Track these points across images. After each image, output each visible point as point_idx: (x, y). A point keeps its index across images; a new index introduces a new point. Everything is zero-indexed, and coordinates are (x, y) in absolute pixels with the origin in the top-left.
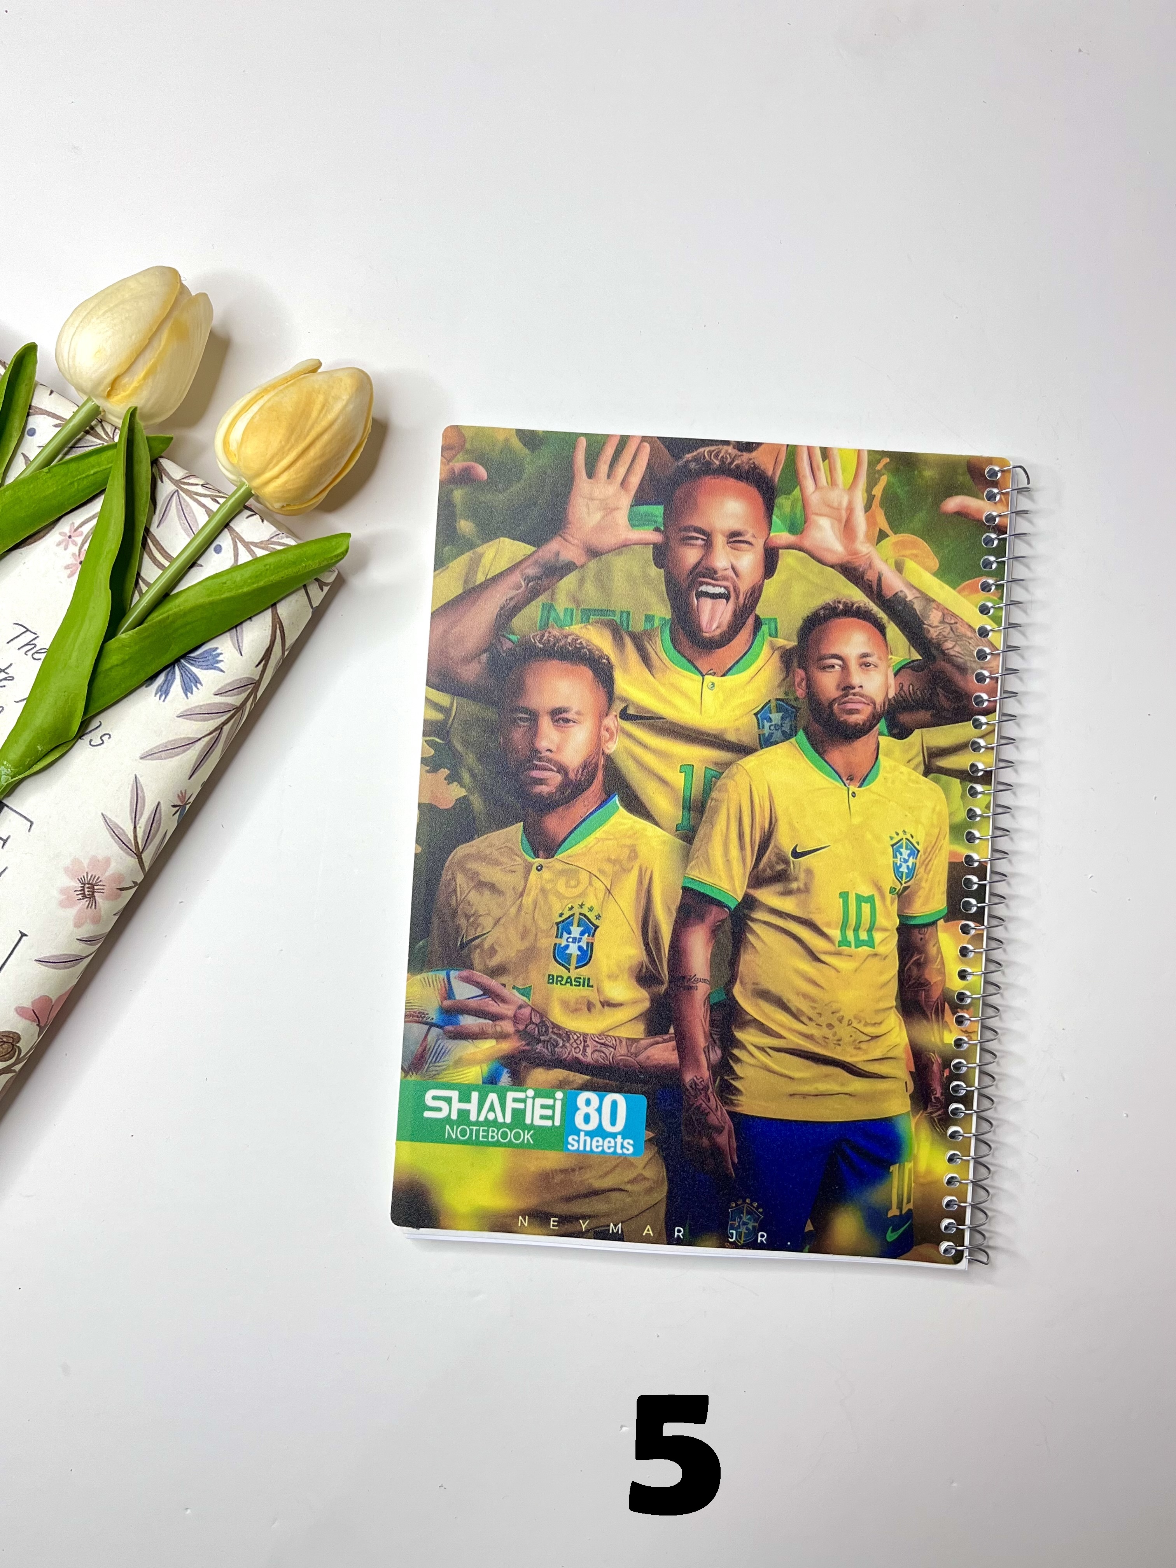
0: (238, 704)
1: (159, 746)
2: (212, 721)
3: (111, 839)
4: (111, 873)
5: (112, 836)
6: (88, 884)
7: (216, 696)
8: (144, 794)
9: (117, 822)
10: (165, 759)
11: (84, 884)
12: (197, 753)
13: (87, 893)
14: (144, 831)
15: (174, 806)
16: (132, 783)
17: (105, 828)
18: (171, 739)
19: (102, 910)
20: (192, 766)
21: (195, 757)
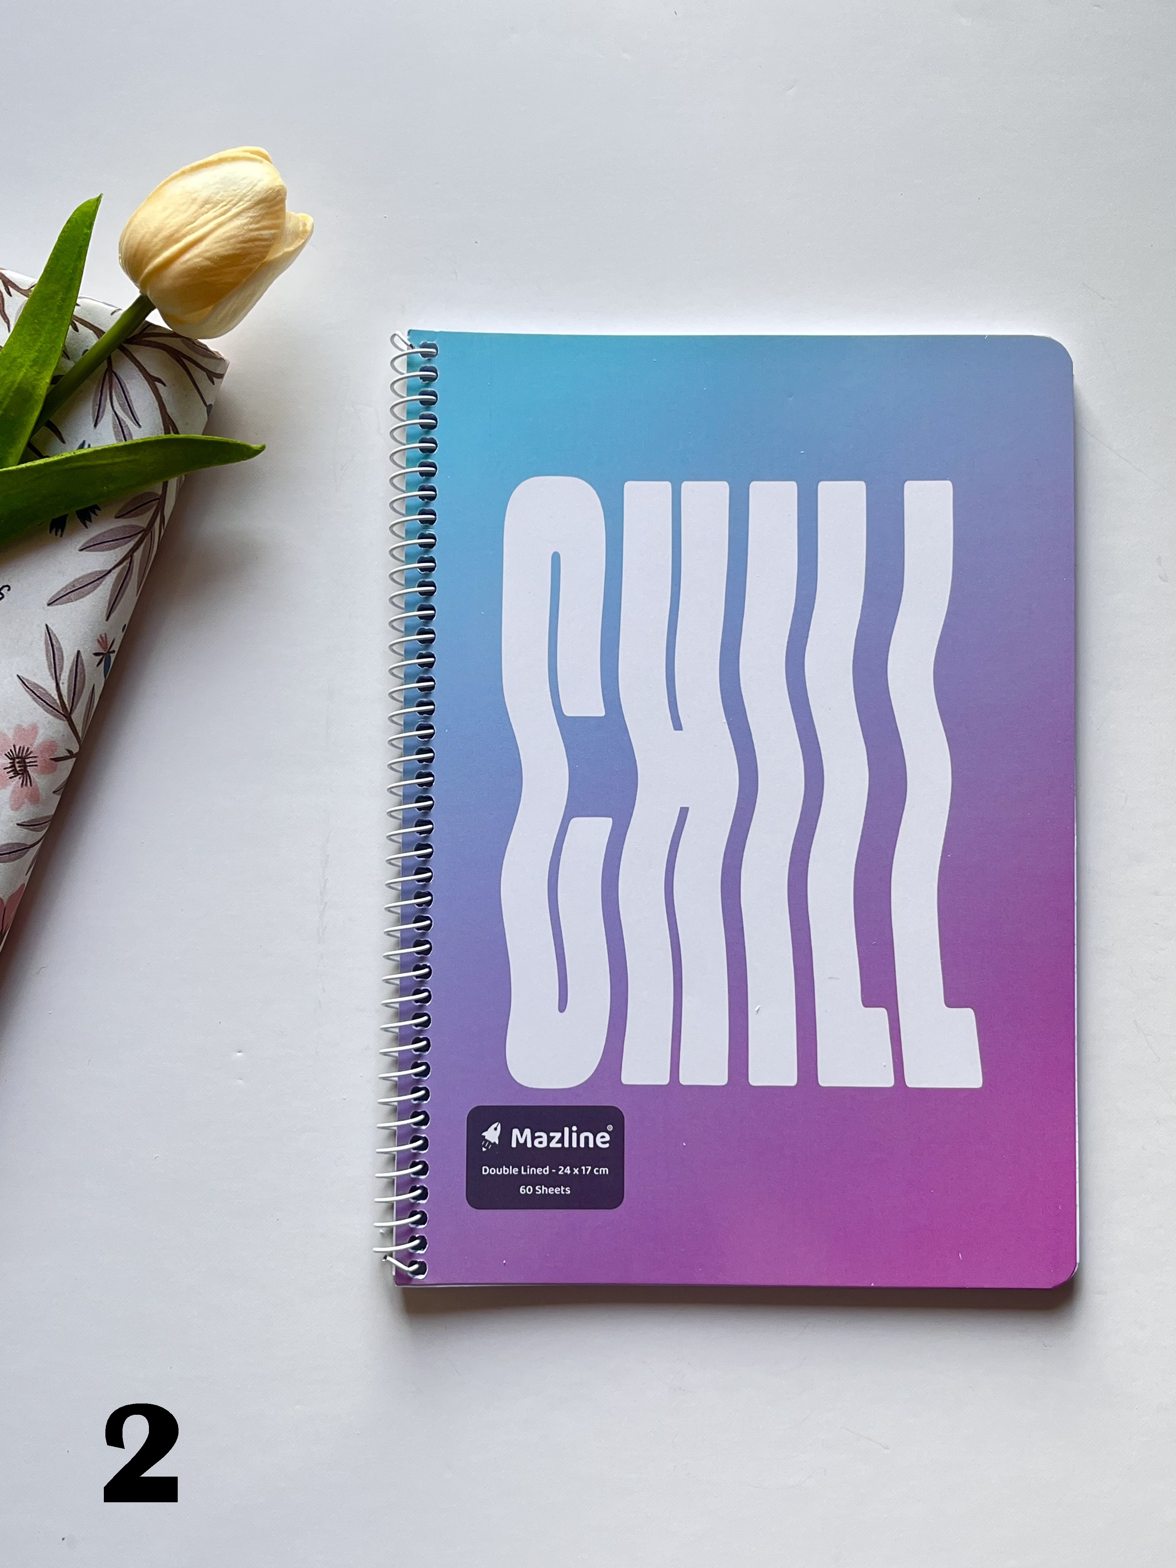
0: (145, 526)
1: (66, 588)
2: (119, 548)
3: (33, 703)
4: (41, 740)
5: (34, 699)
6: (18, 758)
7: (118, 520)
8: (60, 644)
9: (36, 682)
10: (75, 600)
11: (13, 759)
12: (111, 587)
13: (18, 769)
14: (69, 686)
15: (96, 654)
16: (44, 635)
17: (25, 692)
18: (78, 576)
19: (38, 785)
20: (107, 604)
21: (109, 593)
